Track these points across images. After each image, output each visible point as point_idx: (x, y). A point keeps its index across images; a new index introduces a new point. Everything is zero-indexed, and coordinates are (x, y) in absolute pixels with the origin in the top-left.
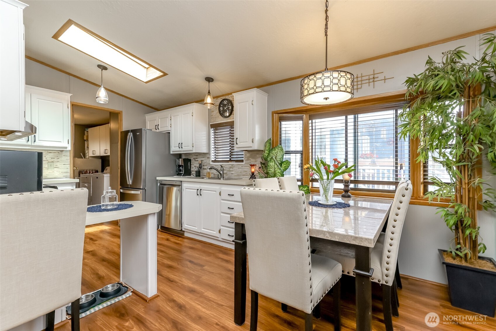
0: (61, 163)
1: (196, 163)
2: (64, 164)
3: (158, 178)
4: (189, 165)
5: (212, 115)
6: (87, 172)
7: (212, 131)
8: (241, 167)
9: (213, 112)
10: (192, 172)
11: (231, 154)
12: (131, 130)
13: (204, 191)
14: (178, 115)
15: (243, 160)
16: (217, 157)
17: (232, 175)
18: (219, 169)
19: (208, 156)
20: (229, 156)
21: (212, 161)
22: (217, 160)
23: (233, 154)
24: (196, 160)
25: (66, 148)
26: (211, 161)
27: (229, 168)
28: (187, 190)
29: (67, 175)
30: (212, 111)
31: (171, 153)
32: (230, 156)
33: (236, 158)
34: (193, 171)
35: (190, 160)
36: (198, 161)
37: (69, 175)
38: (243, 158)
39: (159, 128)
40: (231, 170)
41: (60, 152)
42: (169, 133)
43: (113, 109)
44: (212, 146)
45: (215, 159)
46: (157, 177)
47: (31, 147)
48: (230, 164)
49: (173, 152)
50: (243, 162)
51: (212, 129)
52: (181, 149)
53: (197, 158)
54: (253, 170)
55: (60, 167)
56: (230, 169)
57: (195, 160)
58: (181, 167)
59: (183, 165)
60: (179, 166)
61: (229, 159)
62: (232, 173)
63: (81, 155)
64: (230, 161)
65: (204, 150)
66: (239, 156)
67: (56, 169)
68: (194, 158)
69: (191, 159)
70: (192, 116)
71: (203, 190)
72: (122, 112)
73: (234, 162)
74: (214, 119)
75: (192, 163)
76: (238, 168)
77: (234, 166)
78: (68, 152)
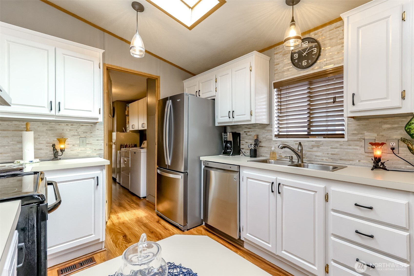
0: (94, 139)
1: (248, 138)
2: (97, 140)
3: (202, 158)
4: (238, 140)
5: (277, 69)
6: (127, 146)
7: (275, 92)
8: (338, 145)
9: (278, 64)
10: (241, 150)
11: (310, 126)
12: (170, 97)
13: (285, 187)
14: (228, 74)
15: (343, 134)
16: (280, 130)
17: (317, 159)
18: (295, 147)
19: (268, 128)
20: (306, 129)
21: (276, 136)
23: (314, 124)
24: (248, 134)
25: (97, 119)
26: (274, 136)
27: (311, 147)
28: (249, 180)
29: (101, 153)
30: (275, 64)
31: (217, 125)
32: (309, 129)
33: (325, 131)
34: (243, 149)
35: (239, 134)
36: (250, 135)
37: (103, 153)
38: (343, 130)
39: (201, 95)
40: (315, 149)
41: (93, 125)
42: (214, 99)
43: (150, 73)
44: (275, 113)
45: (278, 132)
46: (200, 157)
47: (55, 118)
48: (313, 141)
49: (219, 123)
50: (344, 138)
51: (275, 90)
52: (231, 120)
53: (249, 132)
54: (378, 152)
55: (93, 144)
56: (312, 149)
57: (246, 134)
58: (229, 143)
59: (231, 140)
60: (227, 142)
61: (306, 133)
62: (317, 155)
63: (123, 129)
64: (309, 135)
65: (265, 121)
67: (88, 146)
68: (244, 132)
69: (241, 133)
70: (251, 71)
71: (283, 185)
72: (159, 77)
73: (319, 137)
74: (279, 75)
75: (242, 138)
76: (331, 148)
77: (322, 144)
78: (102, 125)
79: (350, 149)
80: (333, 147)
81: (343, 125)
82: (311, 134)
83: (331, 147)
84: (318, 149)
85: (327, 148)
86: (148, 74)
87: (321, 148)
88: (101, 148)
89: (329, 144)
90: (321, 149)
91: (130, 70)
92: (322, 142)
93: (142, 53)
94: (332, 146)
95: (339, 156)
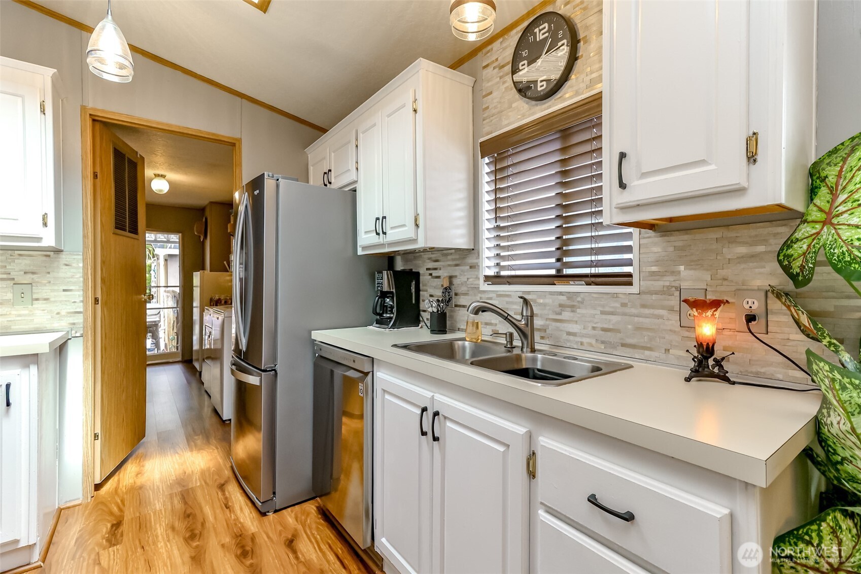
0: (56, 288)
1: (434, 284)
2: (64, 290)
3: (319, 336)
4: (413, 290)
5: (488, 108)
7: (485, 167)
8: (618, 305)
9: (491, 93)
10: (422, 313)
11: (563, 250)
12: (246, 186)
13: (449, 424)
14: (374, 125)
15: (630, 275)
16: (503, 264)
17: (569, 341)
18: (515, 310)
19: (471, 260)
20: (553, 260)
21: (487, 278)
22: (503, 273)
23: (571, 248)
24: (435, 273)
25: (39, 239)
26: (482, 279)
27: (558, 310)
28: (387, 397)
29: (75, 322)
30: (484, 94)
31: (360, 252)
32: (558, 260)
33: (591, 264)
34: (424, 311)
35: (417, 276)
36: (438, 277)
37: (82, 321)
38: (629, 263)
39: (333, 181)
40: (566, 315)
42: (355, 191)
43: (214, 131)
44: (487, 222)
45: (497, 270)
46: (313, 332)
48: (561, 293)
49: (364, 248)
50: (630, 284)
51: (487, 160)
53: (435, 269)
54: (707, 329)
55: (52, 299)
56: (560, 314)
57: (431, 274)
58: (388, 298)
59: (394, 291)
60: (384, 295)
61: (553, 272)
62: (571, 330)
63: (224, 264)
64: (560, 277)
65: (459, 239)
66: (601, 257)
67: (38, 304)
68: (428, 269)
69: (421, 272)
70: (415, 111)
71: (445, 418)
72: (240, 140)
73: (577, 283)
74: (492, 121)
75: (423, 286)
76: (603, 313)
77: (582, 302)
78: (80, 255)
79: (646, 317)
80: (607, 309)
81: (629, 249)
82: (564, 273)
83: (602, 309)
84: (572, 314)
85: (592, 312)
86: (209, 133)
87: (579, 313)
88: (76, 308)
89: (596, 302)
90: (579, 316)
91: (158, 123)
92: (582, 295)
93: (124, 72)
94: (603, 306)
95: (619, 335)
